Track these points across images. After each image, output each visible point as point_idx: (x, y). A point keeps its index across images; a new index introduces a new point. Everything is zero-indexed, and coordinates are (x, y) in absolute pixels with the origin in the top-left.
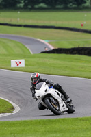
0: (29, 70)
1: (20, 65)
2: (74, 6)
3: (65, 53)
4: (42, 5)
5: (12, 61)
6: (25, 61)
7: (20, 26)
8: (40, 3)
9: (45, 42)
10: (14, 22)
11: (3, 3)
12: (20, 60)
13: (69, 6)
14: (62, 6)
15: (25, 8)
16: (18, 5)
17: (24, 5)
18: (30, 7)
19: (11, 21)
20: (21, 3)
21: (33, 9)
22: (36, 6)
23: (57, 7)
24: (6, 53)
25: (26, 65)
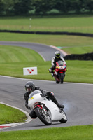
0: (42, 77)
2: (86, 11)
3: (79, 59)
4: (54, 11)
5: (24, 69)
6: (38, 69)
7: (32, 33)
8: (52, 9)
9: (58, 48)
10: (26, 29)
12: (33, 68)
13: (81, 11)
14: (74, 12)
15: (37, 15)
16: (30, 12)
17: (36, 12)
18: (41, 13)
19: (23, 28)
20: (33, 9)
22: (48, 12)
23: (69, 12)
24: (18, 61)
25: (38, 72)
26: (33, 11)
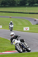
0: (31, 31)
1: (27, 30)
4: (36, 4)
5: (24, 28)
6: (30, 28)
7: (27, 13)
8: (35, 4)
11: (20, 4)
12: (27, 28)
15: (29, 6)
16: (26, 5)
17: (29, 5)
18: (31, 5)
19: (23, 11)
20: (27, 4)
21: (32, 6)
22: (34, 5)
24: (22, 25)
25: (30, 29)
26: (28, 4)
